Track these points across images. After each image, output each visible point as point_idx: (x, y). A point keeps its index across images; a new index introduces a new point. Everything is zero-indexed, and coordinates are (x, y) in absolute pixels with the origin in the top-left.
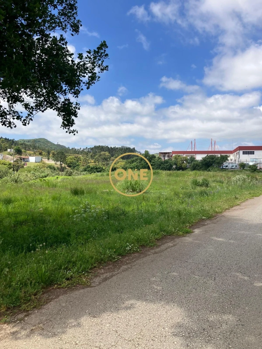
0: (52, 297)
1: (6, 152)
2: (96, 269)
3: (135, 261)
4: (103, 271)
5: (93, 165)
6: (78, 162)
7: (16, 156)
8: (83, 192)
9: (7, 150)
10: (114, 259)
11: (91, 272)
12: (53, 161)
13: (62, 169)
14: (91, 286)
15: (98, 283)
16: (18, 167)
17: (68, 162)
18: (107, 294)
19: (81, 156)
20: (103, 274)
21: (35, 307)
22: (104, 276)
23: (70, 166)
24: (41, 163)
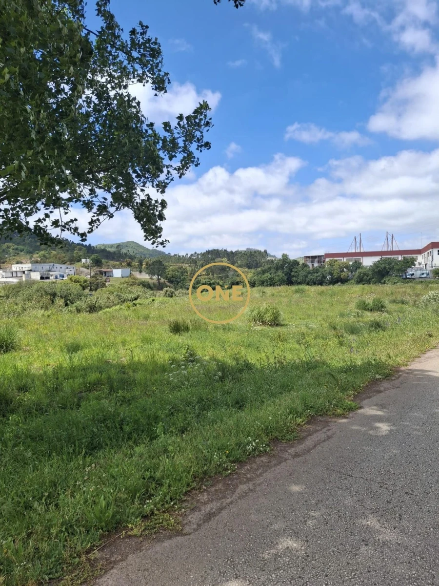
0: (116, 556)
1: (79, 263)
2: (194, 492)
3: (261, 475)
4: (205, 497)
5: (205, 279)
6: (183, 275)
7: (94, 268)
8: (188, 328)
9: (80, 260)
10: (226, 469)
11: (185, 500)
12: (147, 275)
13: (160, 287)
14: (184, 532)
15: (195, 526)
16: (97, 284)
17: (169, 276)
18: (210, 553)
19: (187, 265)
20: (206, 504)
21: (85, 582)
22: (208, 510)
23: (171, 282)
24: (130, 279)
